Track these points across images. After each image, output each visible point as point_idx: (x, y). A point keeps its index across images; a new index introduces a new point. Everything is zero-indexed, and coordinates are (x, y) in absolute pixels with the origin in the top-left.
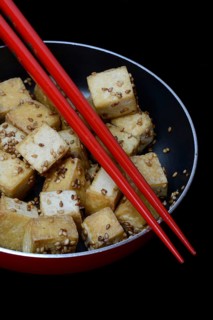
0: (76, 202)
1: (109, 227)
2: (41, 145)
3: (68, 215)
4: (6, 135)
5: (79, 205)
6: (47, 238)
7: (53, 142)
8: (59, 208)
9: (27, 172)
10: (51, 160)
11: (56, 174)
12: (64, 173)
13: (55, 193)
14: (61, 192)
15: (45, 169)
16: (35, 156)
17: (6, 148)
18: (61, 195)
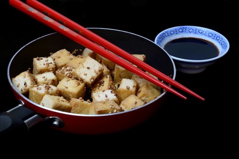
0: (114, 94)
1: (136, 103)
2: (88, 68)
3: (112, 100)
4: (67, 70)
5: (116, 95)
6: (104, 109)
7: (95, 65)
8: (106, 98)
9: (82, 85)
10: (95, 75)
11: (98, 84)
12: (103, 83)
13: (101, 92)
14: (104, 91)
15: (92, 80)
16: (86, 75)
17: (68, 75)
18: (104, 92)
